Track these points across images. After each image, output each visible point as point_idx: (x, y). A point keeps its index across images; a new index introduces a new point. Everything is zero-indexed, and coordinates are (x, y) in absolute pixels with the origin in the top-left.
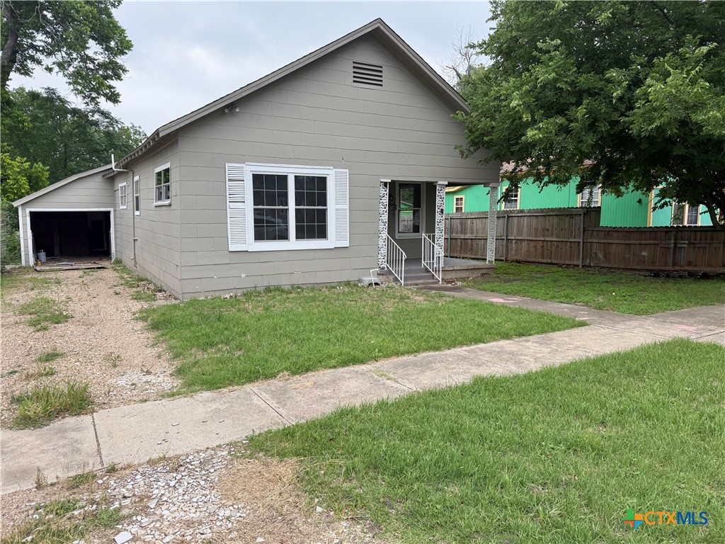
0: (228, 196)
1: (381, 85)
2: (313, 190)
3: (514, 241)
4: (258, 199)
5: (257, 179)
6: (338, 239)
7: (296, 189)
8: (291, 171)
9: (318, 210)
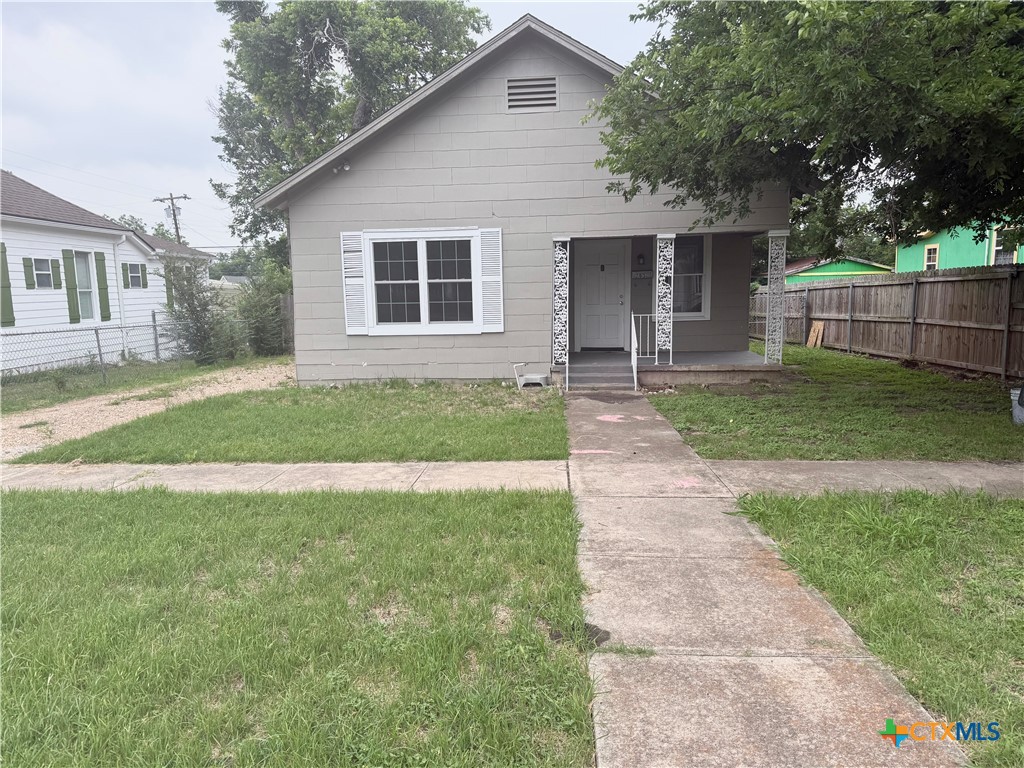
0: (344, 270)
1: (554, 105)
2: (452, 258)
3: (924, 327)
4: (380, 272)
5: (379, 249)
6: (486, 322)
7: (428, 258)
8: (421, 236)
9: (460, 283)
